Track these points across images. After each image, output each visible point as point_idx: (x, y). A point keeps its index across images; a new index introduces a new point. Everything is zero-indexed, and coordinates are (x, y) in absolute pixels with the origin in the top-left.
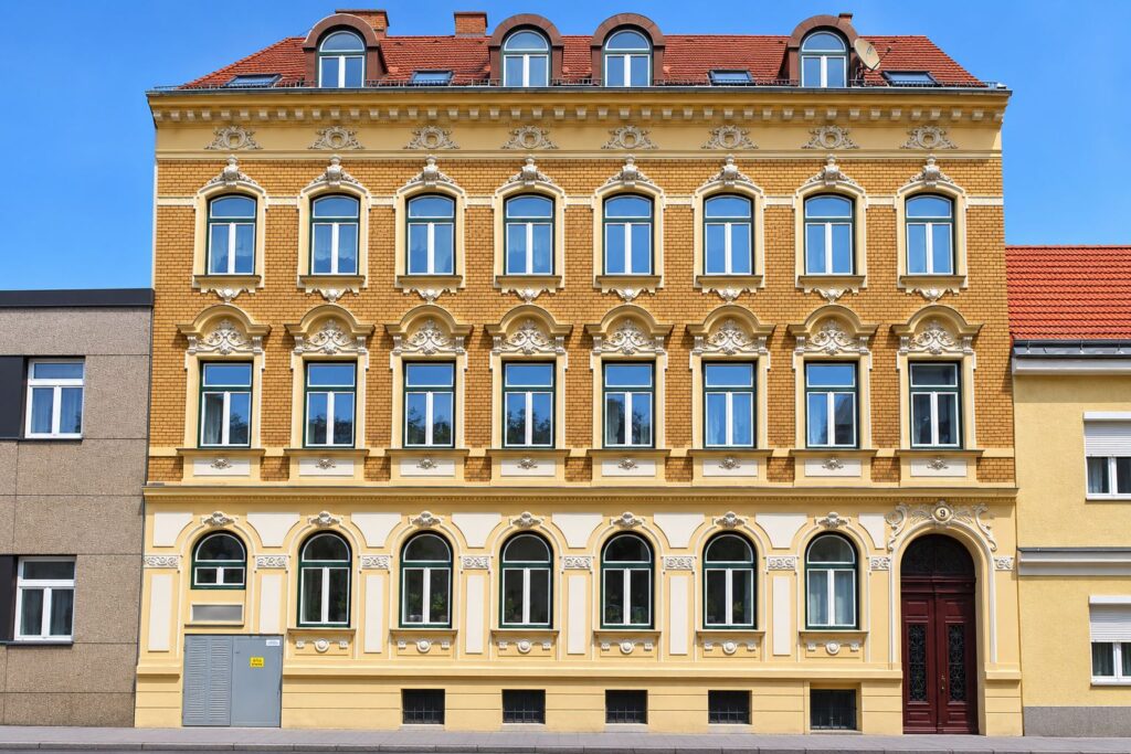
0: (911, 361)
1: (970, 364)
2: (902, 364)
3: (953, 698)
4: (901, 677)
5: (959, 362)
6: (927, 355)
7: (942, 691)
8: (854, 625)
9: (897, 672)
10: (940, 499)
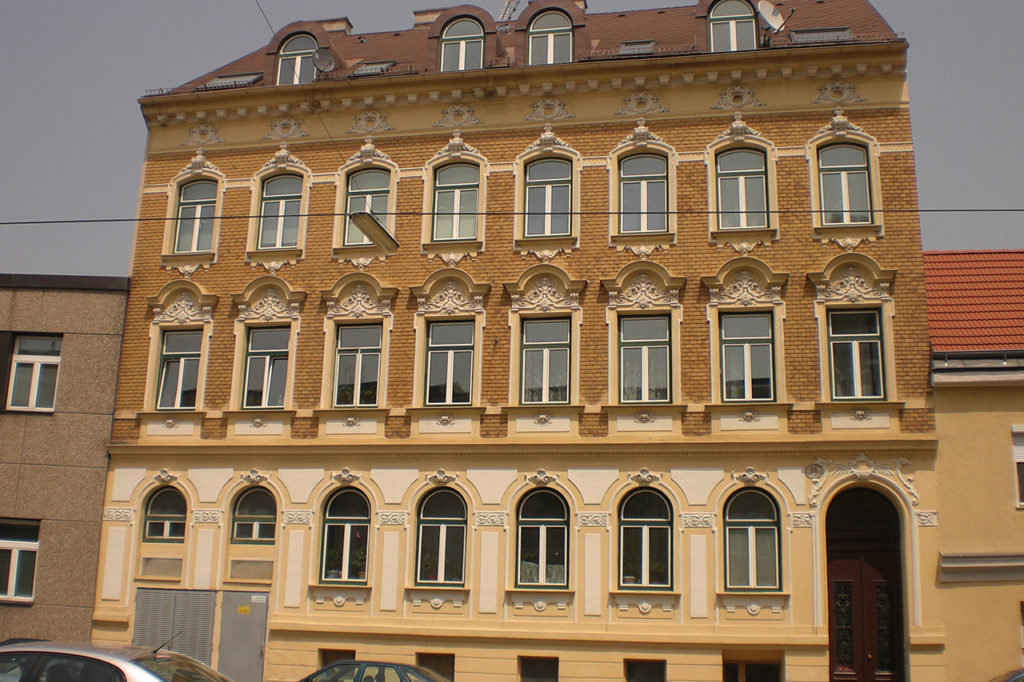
0: (829, 310)
1: (889, 311)
2: (820, 312)
3: (882, 669)
4: (827, 643)
5: (879, 309)
6: (845, 302)
7: (869, 659)
8: (777, 587)
9: (823, 637)
10: (861, 451)
